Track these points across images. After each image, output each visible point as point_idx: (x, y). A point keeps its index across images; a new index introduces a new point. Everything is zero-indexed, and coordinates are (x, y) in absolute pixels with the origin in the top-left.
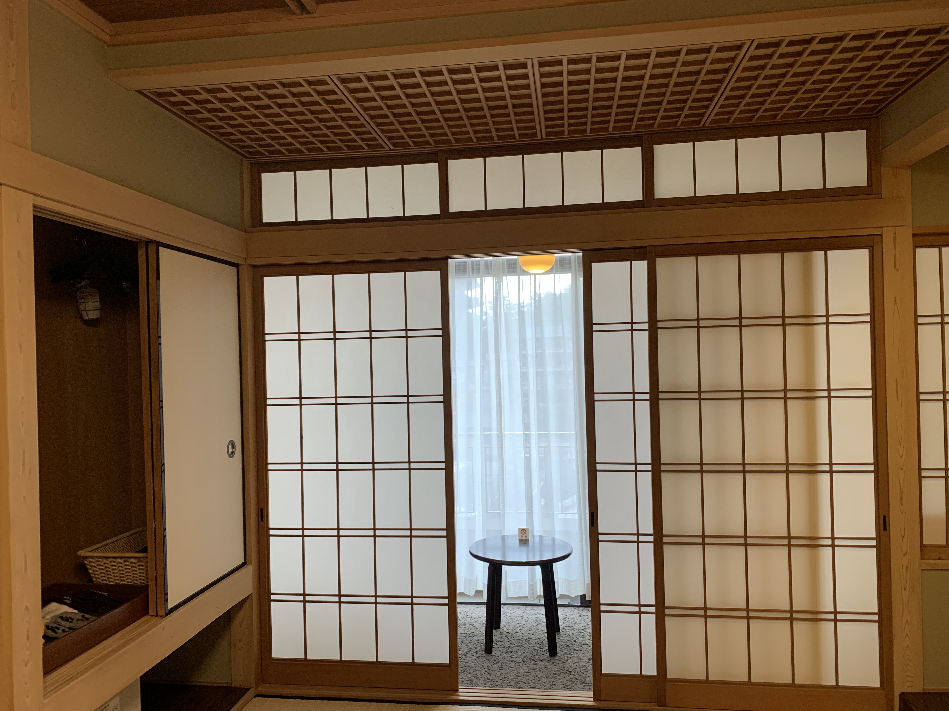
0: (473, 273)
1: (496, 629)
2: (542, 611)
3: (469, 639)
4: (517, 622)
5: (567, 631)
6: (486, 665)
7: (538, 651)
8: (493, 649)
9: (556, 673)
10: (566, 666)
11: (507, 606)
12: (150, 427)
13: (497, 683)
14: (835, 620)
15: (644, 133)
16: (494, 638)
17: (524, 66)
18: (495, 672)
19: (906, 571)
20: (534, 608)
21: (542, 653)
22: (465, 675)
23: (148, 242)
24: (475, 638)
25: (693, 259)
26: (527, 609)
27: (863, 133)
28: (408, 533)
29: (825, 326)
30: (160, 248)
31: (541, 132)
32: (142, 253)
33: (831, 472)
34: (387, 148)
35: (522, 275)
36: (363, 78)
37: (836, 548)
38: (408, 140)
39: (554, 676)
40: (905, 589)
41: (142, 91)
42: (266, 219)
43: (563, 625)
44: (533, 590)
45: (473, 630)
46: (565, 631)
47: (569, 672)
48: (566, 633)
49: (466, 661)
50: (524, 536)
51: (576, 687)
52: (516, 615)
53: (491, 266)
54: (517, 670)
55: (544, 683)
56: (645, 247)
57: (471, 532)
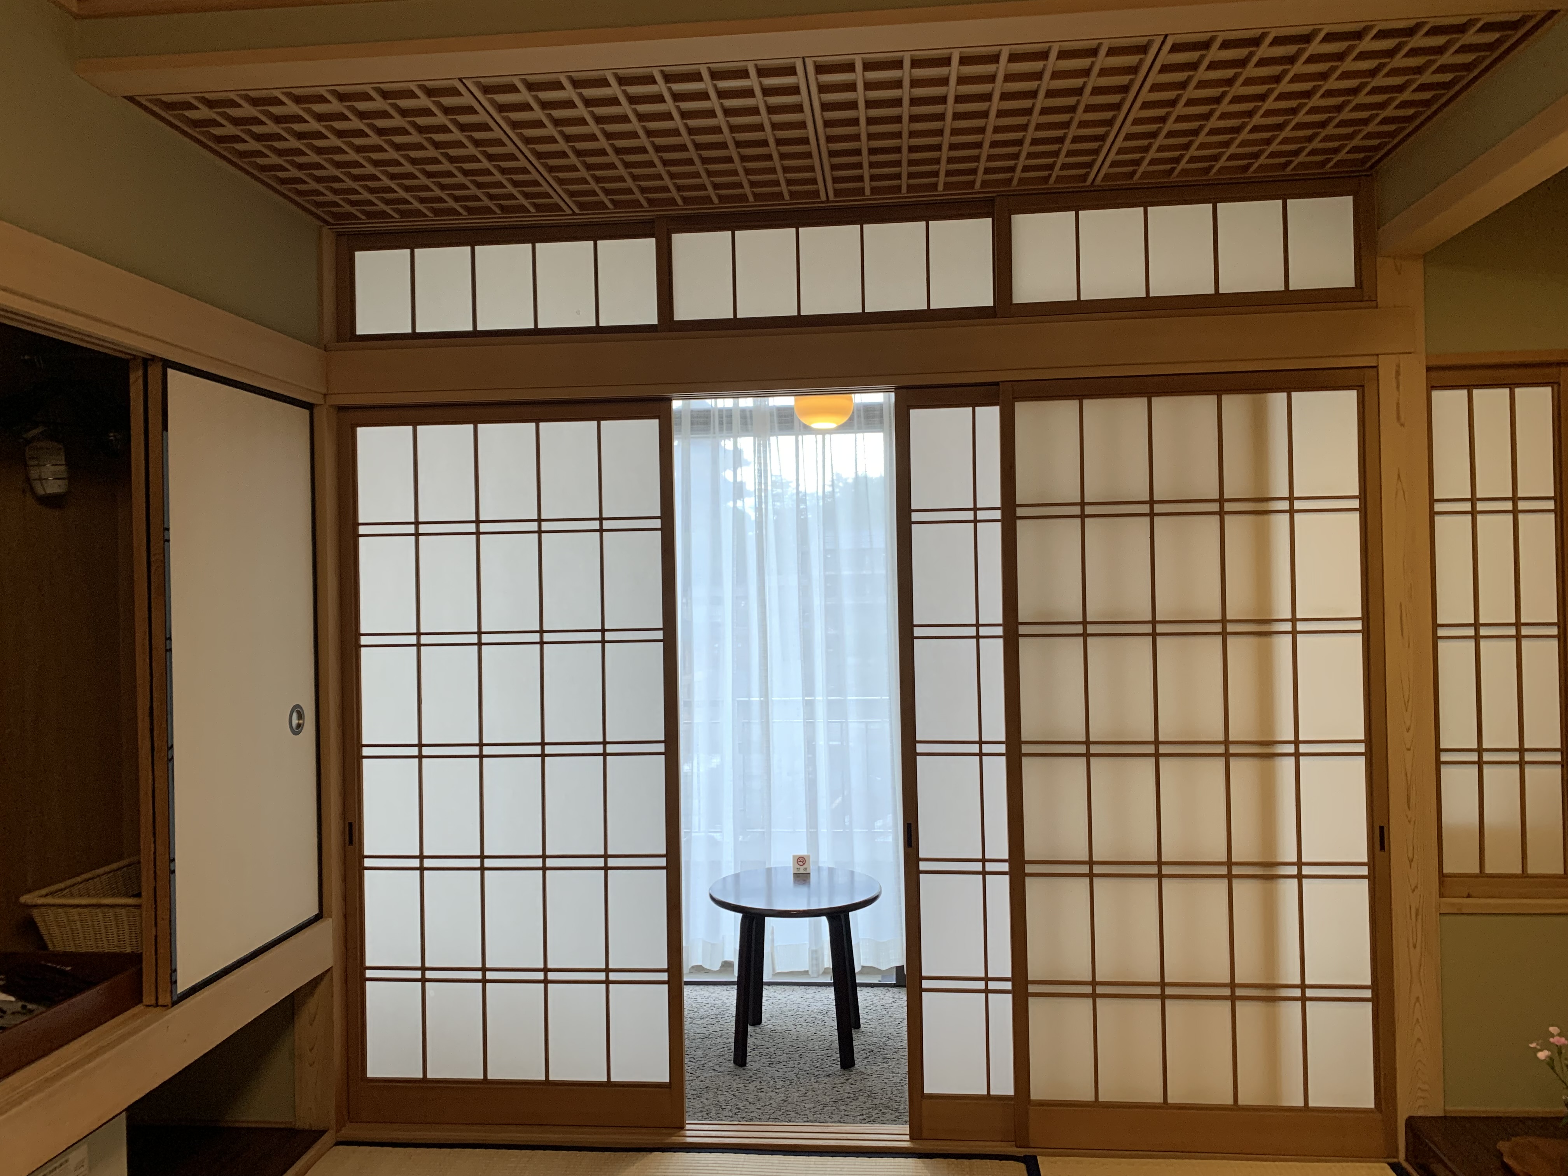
0: (721, 430)
1: (753, 1025)
2: (829, 994)
3: (707, 1042)
4: (790, 1013)
5: (872, 1026)
6: (735, 1085)
7: (822, 1060)
8: (748, 1059)
9: (852, 1096)
10: (869, 1084)
11: (775, 987)
12: (149, 678)
13: (752, 1115)
14: (1304, 999)
15: (994, 195)
16: (750, 1041)
17: (791, 71)
18: (750, 1096)
19: (1417, 915)
20: (820, 989)
21: (829, 1063)
22: (699, 1102)
23: (148, 361)
24: (719, 1040)
25: (1075, 403)
26: (808, 991)
27: (1347, 203)
28: (600, 862)
29: (1287, 515)
30: (170, 371)
31: (826, 190)
32: (135, 377)
33: (1297, 755)
34: (569, 212)
35: (802, 434)
36: (520, 86)
37: (1304, 880)
38: (603, 197)
39: (848, 1101)
40: (1415, 947)
41: (137, 98)
42: (361, 329)
43: (866, 1016)
44: (817, 959)
45: (717, 1027)
46: (869, 1027)
47: (873, 1095)
48: (871, 1030)
49: (702, 1078)
50: (802, 868)
51: (882, 1119)
52: (789, 1001)
53: (751, 418)
54: (787, 1093)
55: (832, 1113)
56: (997, 384)
57: (715, 865)
